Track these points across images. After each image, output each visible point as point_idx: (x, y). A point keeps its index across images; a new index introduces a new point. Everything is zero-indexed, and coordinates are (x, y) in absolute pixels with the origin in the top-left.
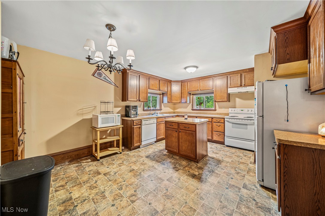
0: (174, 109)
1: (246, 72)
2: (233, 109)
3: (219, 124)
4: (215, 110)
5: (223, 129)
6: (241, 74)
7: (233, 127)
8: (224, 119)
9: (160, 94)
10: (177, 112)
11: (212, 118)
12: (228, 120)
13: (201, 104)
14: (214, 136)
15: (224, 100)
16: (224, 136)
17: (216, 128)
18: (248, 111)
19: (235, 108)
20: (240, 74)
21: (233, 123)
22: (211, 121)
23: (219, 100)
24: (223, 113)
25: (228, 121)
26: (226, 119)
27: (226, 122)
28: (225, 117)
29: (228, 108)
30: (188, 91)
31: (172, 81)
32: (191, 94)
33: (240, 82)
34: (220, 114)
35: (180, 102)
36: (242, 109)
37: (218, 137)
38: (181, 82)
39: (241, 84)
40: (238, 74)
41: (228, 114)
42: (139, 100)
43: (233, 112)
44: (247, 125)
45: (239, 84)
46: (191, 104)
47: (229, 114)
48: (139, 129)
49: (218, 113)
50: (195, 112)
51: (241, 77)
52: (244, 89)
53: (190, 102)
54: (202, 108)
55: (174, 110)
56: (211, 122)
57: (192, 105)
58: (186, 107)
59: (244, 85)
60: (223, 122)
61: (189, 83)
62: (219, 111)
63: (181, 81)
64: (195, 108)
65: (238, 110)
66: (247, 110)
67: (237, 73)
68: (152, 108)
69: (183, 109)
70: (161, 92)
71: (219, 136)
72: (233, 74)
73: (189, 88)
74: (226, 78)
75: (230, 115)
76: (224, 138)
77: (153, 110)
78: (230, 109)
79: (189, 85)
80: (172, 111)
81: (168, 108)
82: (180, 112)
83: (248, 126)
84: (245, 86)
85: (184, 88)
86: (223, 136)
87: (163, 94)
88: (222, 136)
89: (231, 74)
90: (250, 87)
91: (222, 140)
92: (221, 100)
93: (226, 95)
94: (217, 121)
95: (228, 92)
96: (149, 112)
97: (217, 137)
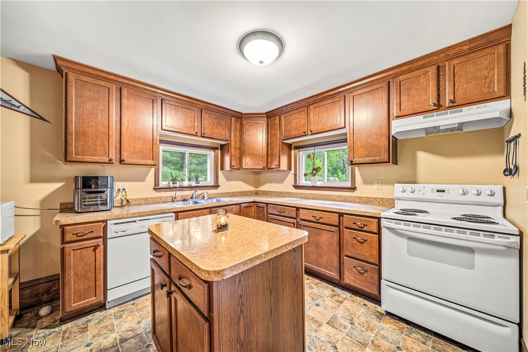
0: (257, 184)
1: (457, 56)
2: (409, 187)
3: (361, 235)
4: (353, 189)
5: (375, 253)
6: (438, 67)
7: (410, 252)
8: (379, 219)
9: (214, 149)
10: (263, 191)
11: (341, 215)
12: (392, 225)
13: (314, 172)
14: (346, 272)
15: (378, 159)
16: (380, 278)
17: (353, 246)
18: (464, 194)
19: (415, 182)
20: (435, 67)
21: (411, 238)
22: (337, 224)
23: (362, 160)
24: (376, 199)
25: (392, 230)
26: (384, 223)
27: (384, 232)
28: (383, 215)
29: (393, 184)
30: (282, 138)
31: (242, 114)
32: (293, 148)
33: (435, 94)
34: (367, 201)
35: (264, 168)
36: (441, 187)
37: (359, 277)
38: (267, 117)
39: (439, 100)
40: (429, 69)
41: (390, 203)
42: (121, 161)
43: (408, 195)
44: (470, 250)
45: (432, 100)
46: (293, 172)
47: (393, 200)
48: (94, 250)
49: (360, 198)
50: (301, 194)
51: (438, 77)
52: (449, 115)
53: (290, 168)
54: (319, 184)
55: (256, 188)
56: (339, 226)
57: (295, 175)
58: (281, 181)
59: (452, 102)
60: (376, 231)
61: (283, 118)
62: (363, 190)
63: (266, 113)
64: (303, 182)
65: (425, 190)
66: (461, 191)
67: (423, 66)
68: (186, 183)
69: (275, 184)
70: (216, 143)
71: (360, 273)
72: (410, 71)
73: (285, 130)
74: (386, 87)
75: (400, 205)
76: (377, 284)
77: (190, 188)
78: (398, 187)
79: (283, 123)
80: (251, 188)
81: (240, 183)
82: (269, 192)
83: (478, 258)
84: (455, 105)
85: (273, 132)
86: (376, 277)
87: (222, 147)
88: (372, 275)
89: (403, 73)
90: (474, 107)
91: (372, 290)
92: (367, 160)
93: (384, 142)
94: (355, 227)
95: (393, 133)
96: (172, 194)
97: (355, 278)
